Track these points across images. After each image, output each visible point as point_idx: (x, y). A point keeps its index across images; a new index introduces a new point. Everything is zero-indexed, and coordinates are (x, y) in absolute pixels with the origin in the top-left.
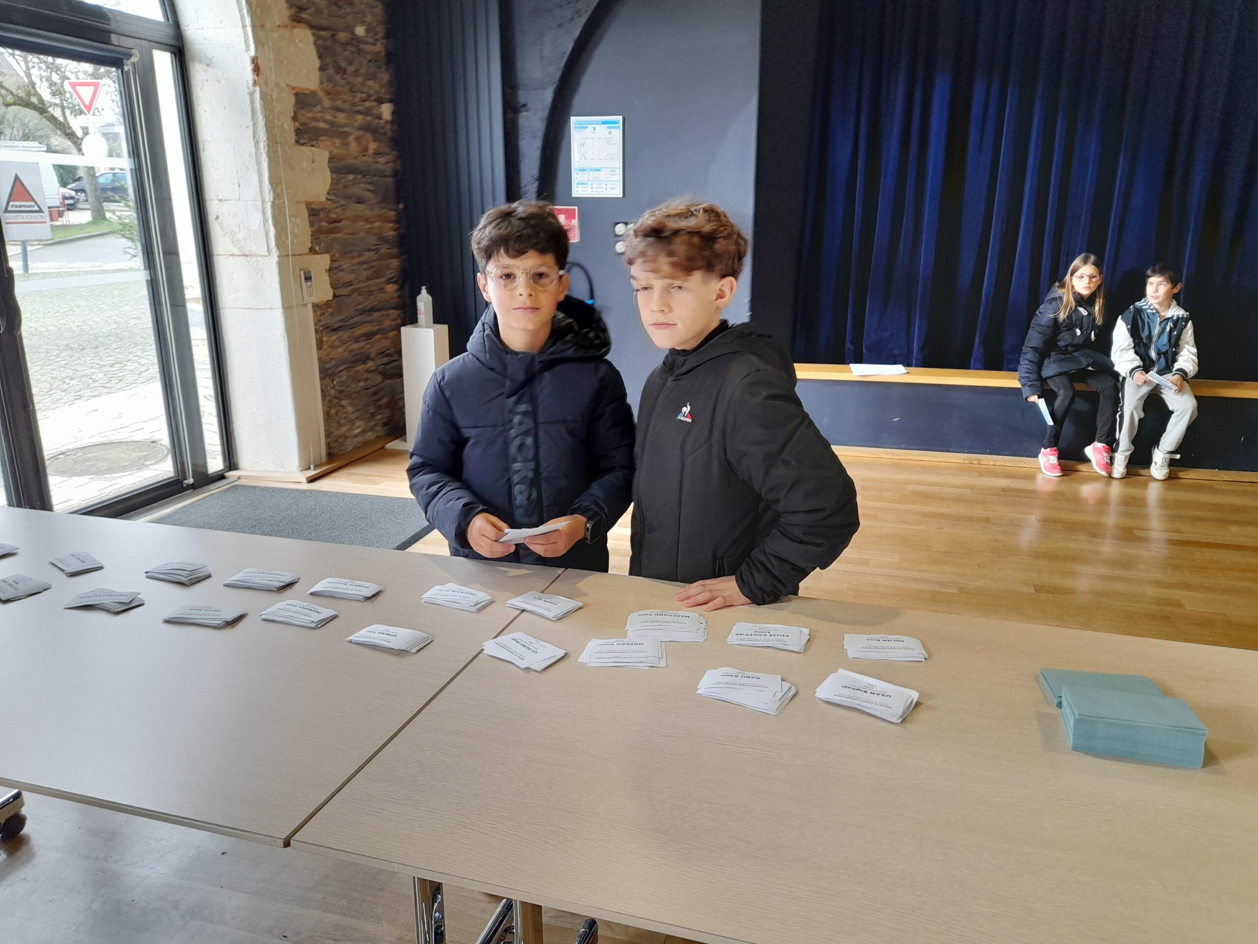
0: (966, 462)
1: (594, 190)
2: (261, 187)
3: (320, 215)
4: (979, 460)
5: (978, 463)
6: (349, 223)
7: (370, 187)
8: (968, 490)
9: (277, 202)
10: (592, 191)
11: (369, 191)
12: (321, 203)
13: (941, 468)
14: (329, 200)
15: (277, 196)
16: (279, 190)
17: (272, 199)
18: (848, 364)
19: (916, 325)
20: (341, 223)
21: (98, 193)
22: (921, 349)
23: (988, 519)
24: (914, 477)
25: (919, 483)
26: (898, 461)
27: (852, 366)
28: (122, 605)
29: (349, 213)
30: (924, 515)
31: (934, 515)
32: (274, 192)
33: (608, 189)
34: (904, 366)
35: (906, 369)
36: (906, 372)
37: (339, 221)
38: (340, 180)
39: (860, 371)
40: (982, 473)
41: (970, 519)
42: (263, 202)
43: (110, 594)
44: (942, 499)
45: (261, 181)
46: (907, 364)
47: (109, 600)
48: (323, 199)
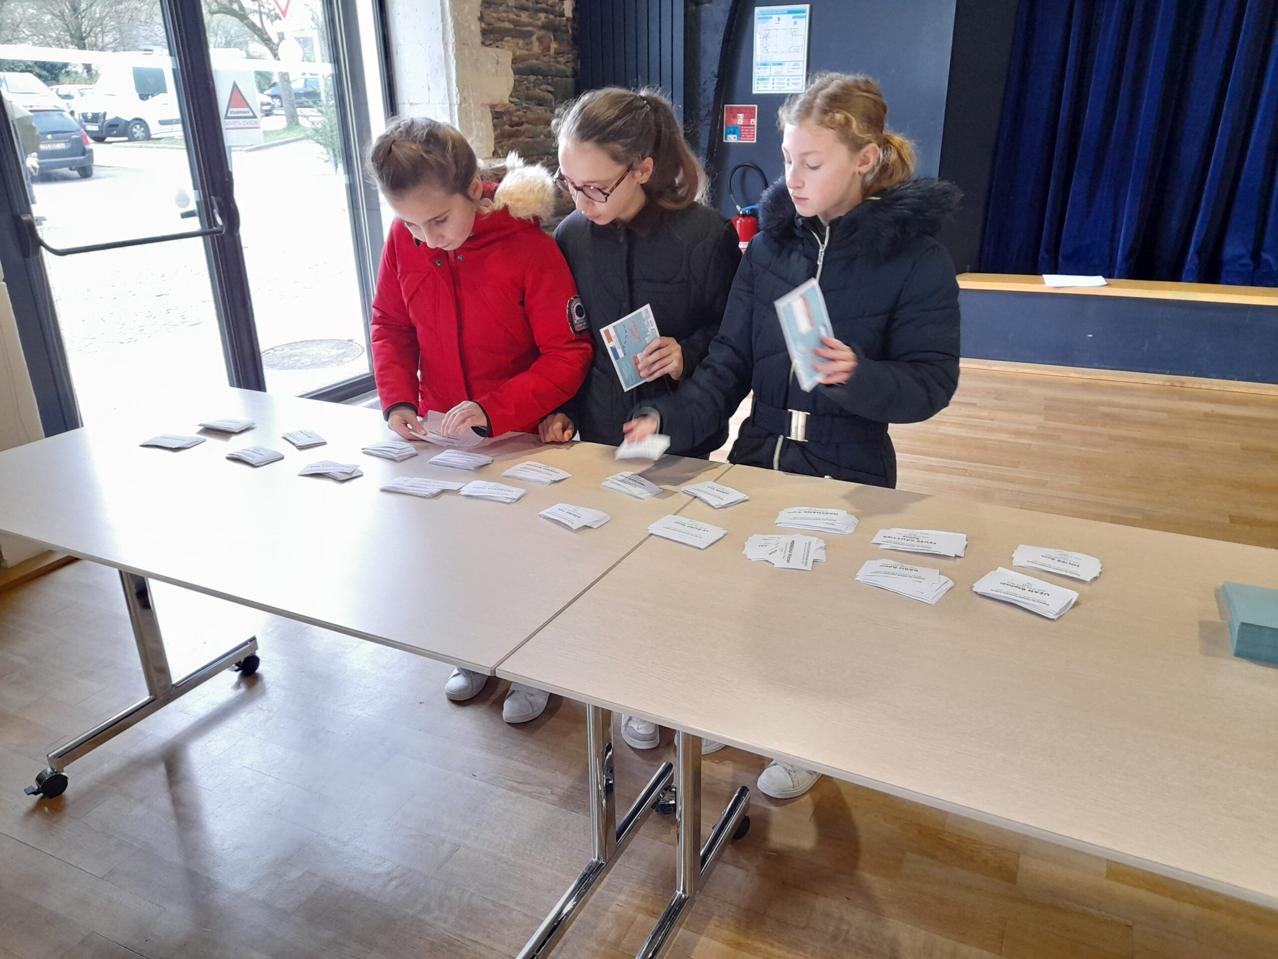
0: (1168, 384)
1: (775, 85)
2: (449, 89)
3: (503, 118)
4: (1183, 383)
5: (1181, 385)
6: (530, 126)
7: (550, 88)
8: (1166, 414)
9: (463, 105)
10: (773, 88)
11: (550, 92)
12: (505, 105)
13: (1138, 390)
14: (512, 102)
15: (463, 100)
16: (465, 94)
17: (459, 103)
18: (1041, 274)
19: (1123, 232)
20: (521, 127)
21: (292, 99)
22: (1126, 258)
23: (1185, 446)
24: (1105, 398)
25: (1111, 405)
26: (1089, 381)
27: (1045, 277)
28: (344, 475)
29: (530, 115)
30: (1112, 437)
31: (1123, 439)
32: (461, 96)
33: (790, 84)
34: (1104, 277)
35: (1106, 281)
36: (1106, 283)
37: (522, 124)
38: (522, 82)
39: (1053, 283)
40: (1183, 396)
41: (1164, 445)
42: (451, 105)
43: (335, 465)
44: (1135, 422)
45: (449, 84)
46: (1108, 275)
47: (335, 470)
48: (507, 102)
